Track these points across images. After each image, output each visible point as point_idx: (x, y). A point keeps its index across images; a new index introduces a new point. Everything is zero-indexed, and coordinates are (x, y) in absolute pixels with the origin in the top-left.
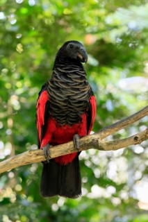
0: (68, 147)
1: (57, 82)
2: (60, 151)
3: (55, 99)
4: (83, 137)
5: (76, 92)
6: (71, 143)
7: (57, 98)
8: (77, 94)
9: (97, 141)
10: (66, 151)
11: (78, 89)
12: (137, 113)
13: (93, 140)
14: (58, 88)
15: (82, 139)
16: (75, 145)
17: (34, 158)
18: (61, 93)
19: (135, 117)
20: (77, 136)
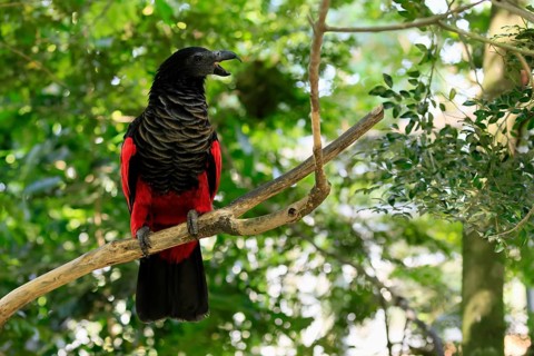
0: (178, 233)
1: (161, 119)
2: (166, 240)
3: (151, 147)
4: (203, 213)
5: (193, 136)
6: (184, 225)
7: (154, 146)
8: (190, 141)
9: (228, 220)
10: (175, 240)
11: (195, 132)
12: (294, 170)
13: (221, 218)
14: (160, 129)
15: (201, 219)
16: (190, 228)
17: (122, 255)
18: (164, 136)
19: (292, 175)
20: (193, 213)
